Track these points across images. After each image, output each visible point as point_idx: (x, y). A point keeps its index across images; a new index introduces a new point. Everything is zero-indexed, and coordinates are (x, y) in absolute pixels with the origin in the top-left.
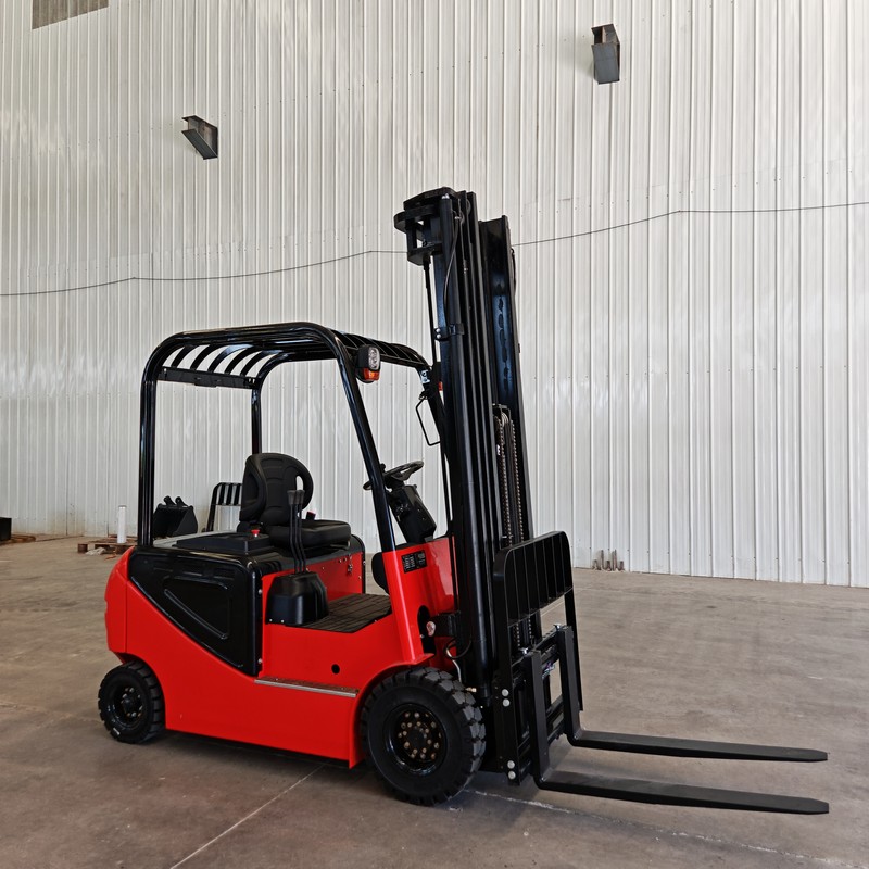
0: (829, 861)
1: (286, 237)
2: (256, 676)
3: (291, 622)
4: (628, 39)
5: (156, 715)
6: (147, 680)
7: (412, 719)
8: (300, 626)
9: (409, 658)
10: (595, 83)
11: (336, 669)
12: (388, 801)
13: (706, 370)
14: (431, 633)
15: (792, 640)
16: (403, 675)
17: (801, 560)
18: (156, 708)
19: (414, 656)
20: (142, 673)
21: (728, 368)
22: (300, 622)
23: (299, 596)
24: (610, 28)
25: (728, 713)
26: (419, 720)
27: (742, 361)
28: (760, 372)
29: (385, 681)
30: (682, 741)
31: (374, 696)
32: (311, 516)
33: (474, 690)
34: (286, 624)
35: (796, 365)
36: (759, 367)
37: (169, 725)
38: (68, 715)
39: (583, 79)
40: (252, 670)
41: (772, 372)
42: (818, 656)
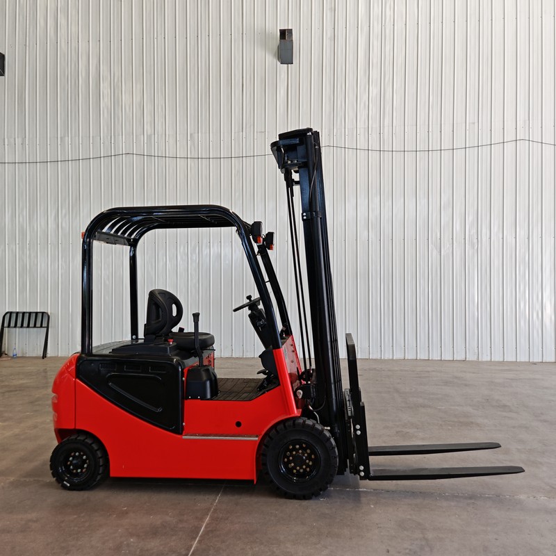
0: (521, 497)
1: (61, 138)
2: (181, 434)
3: (204, 398)
4: (298, 39)
5: (101, 469)
6: (93, 445)
7: (294, 449)
8: (208, 399)
9: (294, 413)
10: (279, 63)
11: (238, 424)
12: (282, 501)
13: (343, 239)
14: (300, 397)
15: (414, 389)
16: (291, 423)
17: (393, 346)
18: (101, 464)
19: (296, 412)
20: (89, 441)
21: (355, 238)
22: (209, 396)
23: (207, 380)
24: (290, 31)
25: (416, 430)
26: (300, 449)
27: (363, 234)
28: (372, 242)
29: (279, 428)
30: (423, 445)
31: (270, 438)
32: (181, 330)
33: (329, 428)
34: (201, 399)
35: (390, 238)
36: (372, 238)
37: (112, 474)
38: (12, 479)
39: (271, 60)
40: (179, 431)
41: (378, 241)
42: (432, 396)
